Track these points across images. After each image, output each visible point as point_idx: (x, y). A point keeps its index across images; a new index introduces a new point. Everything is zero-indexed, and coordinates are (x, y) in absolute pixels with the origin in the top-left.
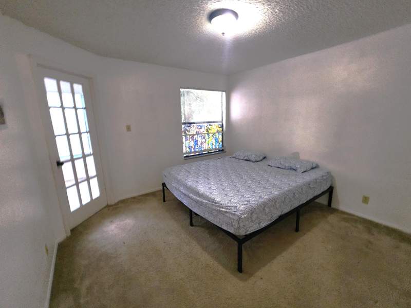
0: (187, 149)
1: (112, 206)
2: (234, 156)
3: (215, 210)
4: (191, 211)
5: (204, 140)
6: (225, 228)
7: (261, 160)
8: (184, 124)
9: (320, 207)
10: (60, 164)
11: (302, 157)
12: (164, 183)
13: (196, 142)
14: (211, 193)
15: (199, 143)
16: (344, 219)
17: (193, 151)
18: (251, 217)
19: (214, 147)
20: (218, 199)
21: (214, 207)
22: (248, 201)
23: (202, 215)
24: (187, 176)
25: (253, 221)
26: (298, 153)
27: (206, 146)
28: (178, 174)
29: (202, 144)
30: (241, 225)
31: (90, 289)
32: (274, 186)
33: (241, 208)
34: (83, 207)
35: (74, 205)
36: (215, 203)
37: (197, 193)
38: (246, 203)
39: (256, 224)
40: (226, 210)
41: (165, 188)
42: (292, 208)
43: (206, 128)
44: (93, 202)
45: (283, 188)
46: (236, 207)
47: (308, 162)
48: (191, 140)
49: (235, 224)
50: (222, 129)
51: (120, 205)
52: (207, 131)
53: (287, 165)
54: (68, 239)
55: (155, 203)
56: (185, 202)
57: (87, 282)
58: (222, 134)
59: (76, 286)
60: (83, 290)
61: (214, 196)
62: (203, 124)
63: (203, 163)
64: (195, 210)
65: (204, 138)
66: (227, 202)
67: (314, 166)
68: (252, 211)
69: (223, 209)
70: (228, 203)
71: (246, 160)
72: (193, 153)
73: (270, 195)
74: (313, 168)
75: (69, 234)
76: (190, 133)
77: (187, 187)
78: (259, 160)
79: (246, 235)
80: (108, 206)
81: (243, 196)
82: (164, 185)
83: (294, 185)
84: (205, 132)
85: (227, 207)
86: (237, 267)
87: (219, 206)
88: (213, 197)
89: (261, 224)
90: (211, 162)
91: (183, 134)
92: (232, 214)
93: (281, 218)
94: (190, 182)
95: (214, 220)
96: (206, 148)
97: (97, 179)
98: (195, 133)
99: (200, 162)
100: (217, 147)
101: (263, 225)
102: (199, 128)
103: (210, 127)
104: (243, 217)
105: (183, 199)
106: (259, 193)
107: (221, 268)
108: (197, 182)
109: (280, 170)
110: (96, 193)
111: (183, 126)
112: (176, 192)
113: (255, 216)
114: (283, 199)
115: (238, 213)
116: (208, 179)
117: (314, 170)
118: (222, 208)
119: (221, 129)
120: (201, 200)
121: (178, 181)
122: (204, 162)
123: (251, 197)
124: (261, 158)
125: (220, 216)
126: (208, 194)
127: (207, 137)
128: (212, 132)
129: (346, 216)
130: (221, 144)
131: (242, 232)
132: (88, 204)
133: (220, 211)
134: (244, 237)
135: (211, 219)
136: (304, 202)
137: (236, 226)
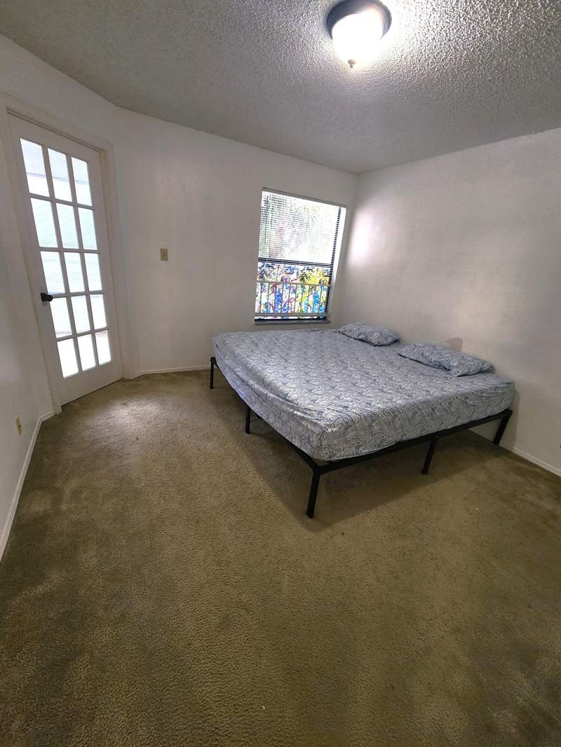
0: (263, 308)
1: (129, 380)
2: (342, 330)
3: (285, 412)
4: (249, 409)
5: (293, 296)
6: (297, 444)
7: (389, 345)
8: (262, 260)
9: (479, 442)
10: (47, 298)
11: (467, 349)
12: (214, 358)
13: (279, 297)
14: (285, 384)
15: (285, 300)
16: (518, 471)
17: (272, 311)
18: (344, 434)
19: (309, 311)
20: (293, 395)
21: (284, 407)
22: (344, 407)
23: (264, 417)
24: (252, 351)
25: (347, 442)
26: (459, 341)
27: (296, 307)
28: (237, 346)
29: (289, 301)
30: (325, 443)
31: (76, 493)
32: (399, 390)
33: (329, 416)
34: (82, 374)
35: (69, 368)
36: (287, 400)
37: (262, 381)
38: (340, 409)
39: (350, 447)
40: (302, 415)
41: (215, 366)
42: (424, 433)
43: (300, 273)
44: (99, 368)
45: (414, 395)
46: (321, 412)
47: (474, 359)
48: (270, 292)
49: (314, 439)
50: (330, 280)
51: (140, 382)
52: (302, 279)
53: (434, 358)
54: (56, 417)
55: (196, 388)
56: (242, 393)
57: (74, 483)
58: (329, 288)
59: (58, 485)
60: (67, 492)
61: (288, 389)
62: (297, 266)
63: (284, 334)
64: (255, 408)
65: (295, 291)
66: (308, 401)
67: (486, 367)
68: (348, 425)
69: (299, 413)
70: (309, 404)
71: (361, 340)
72: (271, 315)
73: (387, 403)
74: (481, 372)
75: (59, 410)
76: (270, 280)
77: (246, 368)
78: (385, 342)
79: (330, 462)
80: (123, 380)
81: (339, 397)
82: (213, 360)
83: (438, 394)
84: (298, 281)
85: (305, 411)
86: (306, 507)
87: (292, 407)
88: (286, 390)
89: (361, 449)
90: (299, 335)
91: (258, 279)
92: (312, 422)
93: (400, 446)
94: (254, 362)
95: (282, 429)
96: (296, 311)
97: (109, 334)
98: (279, 279)
99: (279, 332)
100: (317, 312)
101: (364, 451)
102: (288, 271)
103: (307, 272)
104: (330, 430)
105: (238, 387)
106: (370, 397)
107: (280, 504)
108: (266, 362)
109: (418, 365)
110: (105, 357)
111: (260, 264)
112: (229, 374)
113: (351, 434)
114: (410, 414)
115: (322, 423)
116: (286, 361)
117: (482, 376)
118: (298, 410)
119: (328, 279)
120: (265, 392)
121: (235, 357)
122: (287, 333)
123: (352, 401)
124: (390, 340)
125: (292, 424)
126: (279, 384)
127: (299, 290)
128: (310, 282)
129: (521, 465)
130: (324, 306)
131: (324, 456)
132: (90, 371)
133: (293, 415)
134: (327, 463)
135: (276, 425)
136: (450, 427)
137: (315, 444)
